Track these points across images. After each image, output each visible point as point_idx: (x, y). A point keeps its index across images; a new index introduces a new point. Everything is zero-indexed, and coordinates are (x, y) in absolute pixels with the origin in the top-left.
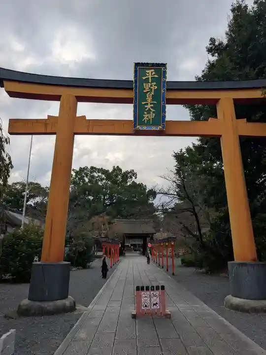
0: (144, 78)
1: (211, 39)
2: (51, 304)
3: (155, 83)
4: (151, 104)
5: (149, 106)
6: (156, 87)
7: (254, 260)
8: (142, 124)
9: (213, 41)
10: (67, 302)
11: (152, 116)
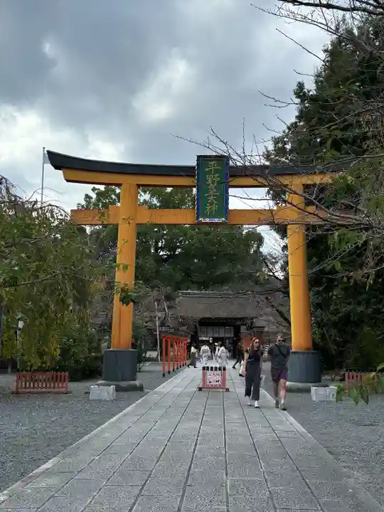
0: (207, 170)
1: (299, 83)
2: (124, 383)
3: (217, 175)
4: (214, 196)
5: (212, 198)
6: (219, 179)
7: (309, 349)
8: (205, 216)
9: (301, 86)
10: (137, 383)
11: (215, 207)
